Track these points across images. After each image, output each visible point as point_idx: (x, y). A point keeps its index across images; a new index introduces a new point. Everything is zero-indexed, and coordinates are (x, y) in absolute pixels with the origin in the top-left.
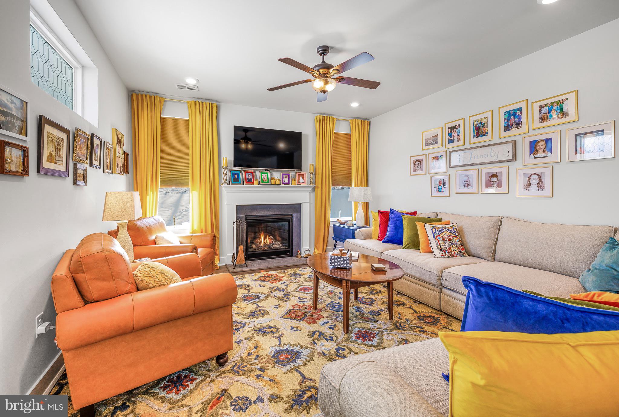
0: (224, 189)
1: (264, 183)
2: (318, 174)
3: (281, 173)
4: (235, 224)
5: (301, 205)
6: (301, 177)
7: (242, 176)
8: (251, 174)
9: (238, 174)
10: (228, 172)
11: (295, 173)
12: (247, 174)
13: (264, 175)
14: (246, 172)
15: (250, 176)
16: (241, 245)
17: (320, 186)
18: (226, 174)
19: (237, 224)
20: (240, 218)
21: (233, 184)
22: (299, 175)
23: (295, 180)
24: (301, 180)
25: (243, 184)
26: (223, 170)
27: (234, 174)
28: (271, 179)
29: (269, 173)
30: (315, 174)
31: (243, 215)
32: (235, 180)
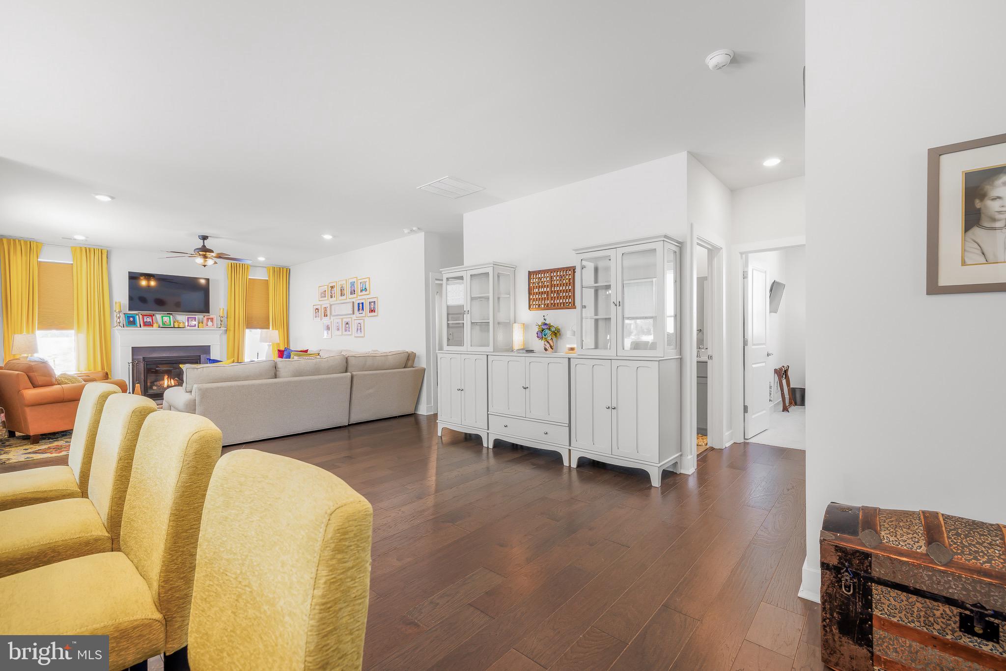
0: (117, 331)
1: (165, 326)
2: (231, 318)
3: (187, 317)
4: (131, 364)
5: (211, 347)
6: (210, 320)
7: (139, 319)
8: (150, 317)
9: (133, 317)
10: (122, 316)
11: (203, 317)
12: (145, 317)
13: (166, 318)
14: (143, 316)
15: (149, 320)
16: (138, 383)
17: (232, 329)
18: (119, 318)
19: (133, 365)
20: (138, 359)
21: (127, 326)
22: (208, 319)
23: (202, 323)
24: (210, 323)
25: (141, 327)
26: (115, 314)
27: (129, 317)
28: (174, 322)
29: (171, 316)
30: (227, 318)
31: (141, 357)
32: (131, 322)
